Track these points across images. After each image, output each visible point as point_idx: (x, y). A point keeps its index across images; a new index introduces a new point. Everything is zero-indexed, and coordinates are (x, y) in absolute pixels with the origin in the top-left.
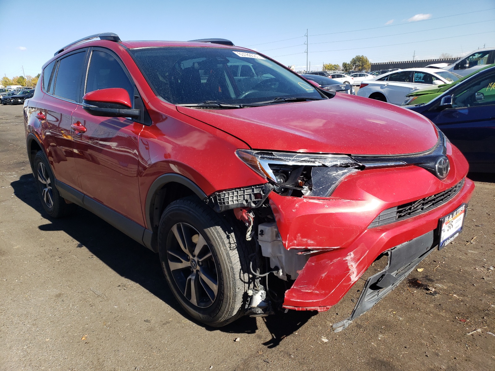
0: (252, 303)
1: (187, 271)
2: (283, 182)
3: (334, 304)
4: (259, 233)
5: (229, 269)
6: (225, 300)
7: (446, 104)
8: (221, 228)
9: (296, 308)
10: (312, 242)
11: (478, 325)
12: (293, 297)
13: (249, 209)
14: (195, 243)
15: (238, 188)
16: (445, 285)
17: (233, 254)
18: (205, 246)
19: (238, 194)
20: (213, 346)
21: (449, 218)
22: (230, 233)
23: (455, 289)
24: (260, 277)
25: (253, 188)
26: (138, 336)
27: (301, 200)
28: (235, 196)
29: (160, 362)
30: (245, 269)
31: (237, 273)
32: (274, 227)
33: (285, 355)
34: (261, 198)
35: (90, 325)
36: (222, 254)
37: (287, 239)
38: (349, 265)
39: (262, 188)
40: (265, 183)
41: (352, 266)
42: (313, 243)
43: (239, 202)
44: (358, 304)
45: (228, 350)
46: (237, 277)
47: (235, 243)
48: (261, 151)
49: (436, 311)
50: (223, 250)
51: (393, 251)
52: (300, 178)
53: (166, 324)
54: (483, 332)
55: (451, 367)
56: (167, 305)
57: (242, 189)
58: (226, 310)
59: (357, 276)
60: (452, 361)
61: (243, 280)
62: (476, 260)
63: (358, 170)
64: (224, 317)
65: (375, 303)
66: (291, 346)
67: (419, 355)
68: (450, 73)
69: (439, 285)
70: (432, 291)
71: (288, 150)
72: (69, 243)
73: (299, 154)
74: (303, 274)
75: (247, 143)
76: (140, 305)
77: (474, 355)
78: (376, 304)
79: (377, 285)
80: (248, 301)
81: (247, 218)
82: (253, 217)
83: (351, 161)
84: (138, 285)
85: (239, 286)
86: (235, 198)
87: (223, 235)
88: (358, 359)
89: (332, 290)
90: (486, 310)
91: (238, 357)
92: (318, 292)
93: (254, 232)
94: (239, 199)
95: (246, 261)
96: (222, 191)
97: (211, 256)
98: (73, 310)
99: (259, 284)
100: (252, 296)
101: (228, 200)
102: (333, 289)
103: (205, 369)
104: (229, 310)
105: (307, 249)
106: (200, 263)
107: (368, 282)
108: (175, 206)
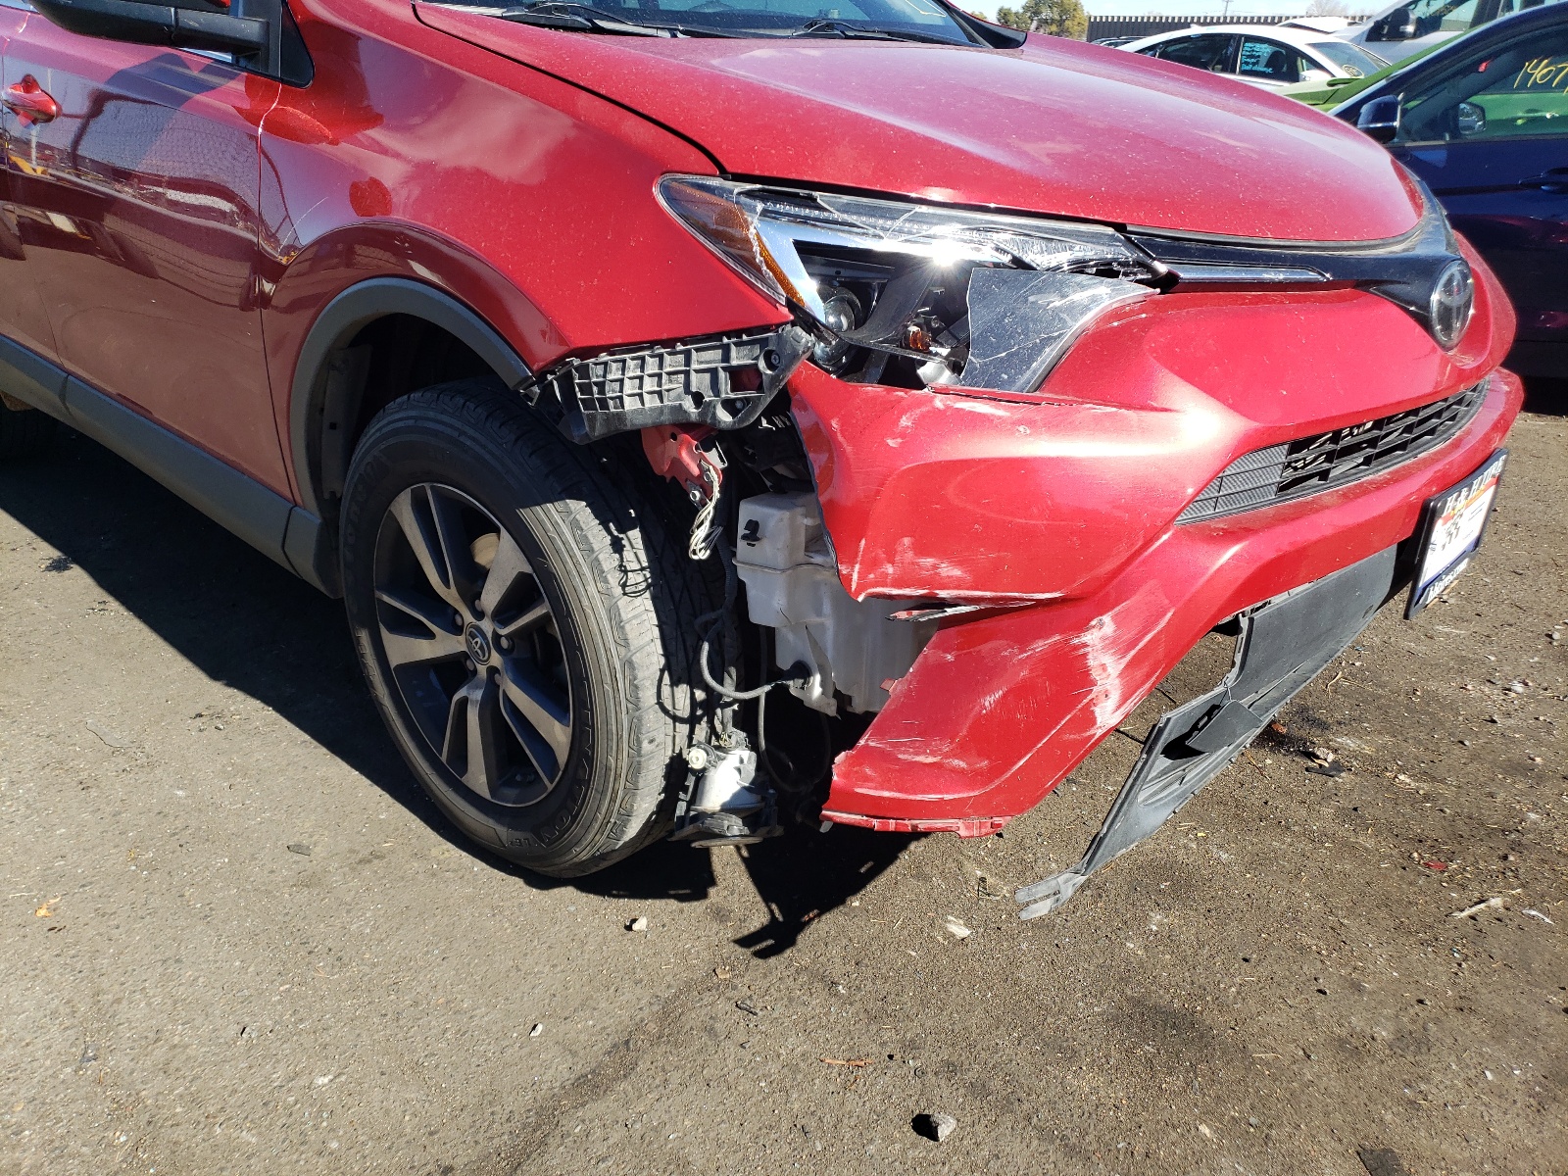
0: (702, 793)
1: (454, 670)
2: (849, 328)
3: (1021, 811)
4: (741, 531)
5: (618, 667)
6: (596, 783)
7: (1379, 125)
8: (588, 510)
9: (876, 823)
10: (957, 572)
11: (1490, 880)
12: (866, 779)
13: (707, 434)
14: (484, 567)
15: (664, 343)
16: (1367, 742)
17: (636, 612)
18: (522, 579)
19: (661, 366)
20: (545, 946)
21: (1456, 500)
22: (623, 530)
23: (1401, 754)
24: (736, 701)
25: (728, 345)
26: (258, 905)
27: (920, 403)
28: (650, 376)
29: (339, 1006)
30: (679, 667)
31: (647, 683)
32: (800, 510)
33: (815, 984)
34: (760, 388)
35: (75, 862)
36: (589, 611)
37: (856, 556)
38: (1091, 662)
39: (764, 343)
40: (777, 321)
41: (1104, 667)
42: (958, 579)
43: (666, 403)
44: (1116, 816)
45: (603, 960)
46: (648, 696)
47: (643, 569)
48: (766, 187)
49: (1345, 830)
50: (597, 595)
51: (1257, 616)
52: (918, 315)
53: (370, 861)
54: (1507, 909)
55: (1411, 1033)
56: (377, 790)
57: (682, 348)
58: (600, 817)
59: (1119, 707)
60: (1411, 1011)
61: (670, 708)
62: (1463, 660)
63: (1150, 290)
64: (590, 843)
65: (1172, 809)
66: (835, 951)
67: (1293, 989)
68: (1358, 50)
69: (1350, 743)
70: (1325, 760)
71: (878, 188)
72: (17, 555)
73: (924, 209)
74: (908, 694)
75: (709, 149)
76: (276, 789)
77: (1484, 991)
78: (1174, 812)
79: (1189, 743)
80: (685, 790)
81: (695, 471)
82: (720, 466)
83: (1125, 253)
84: (270, 713)
85: (655, 733)
86: (649, 384)
87: (594, 537)
88: (1080, 1004)
89: (1020, 759)
90: (1510, 832)
91: (638, 991)
92: (963, 764)
93: (721, 529)
94: (668, 391)
95: (684, 641)
96: (592, 351)
97: (546, 618)
98: (8, 803)
99: (730, 728)
100: (704, 770)
101: (621, 391)
102: (1025, 755)
103: (515, 1035)
104: (612, 820)
105: (934, 597)
106: (504, 643)
107: (1161, 731)
108: (401, 415)
